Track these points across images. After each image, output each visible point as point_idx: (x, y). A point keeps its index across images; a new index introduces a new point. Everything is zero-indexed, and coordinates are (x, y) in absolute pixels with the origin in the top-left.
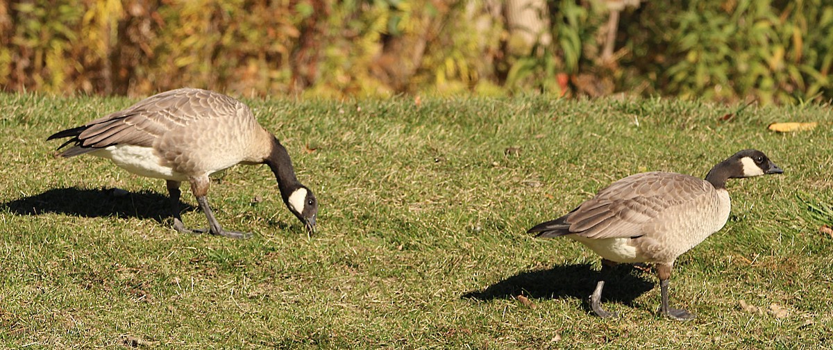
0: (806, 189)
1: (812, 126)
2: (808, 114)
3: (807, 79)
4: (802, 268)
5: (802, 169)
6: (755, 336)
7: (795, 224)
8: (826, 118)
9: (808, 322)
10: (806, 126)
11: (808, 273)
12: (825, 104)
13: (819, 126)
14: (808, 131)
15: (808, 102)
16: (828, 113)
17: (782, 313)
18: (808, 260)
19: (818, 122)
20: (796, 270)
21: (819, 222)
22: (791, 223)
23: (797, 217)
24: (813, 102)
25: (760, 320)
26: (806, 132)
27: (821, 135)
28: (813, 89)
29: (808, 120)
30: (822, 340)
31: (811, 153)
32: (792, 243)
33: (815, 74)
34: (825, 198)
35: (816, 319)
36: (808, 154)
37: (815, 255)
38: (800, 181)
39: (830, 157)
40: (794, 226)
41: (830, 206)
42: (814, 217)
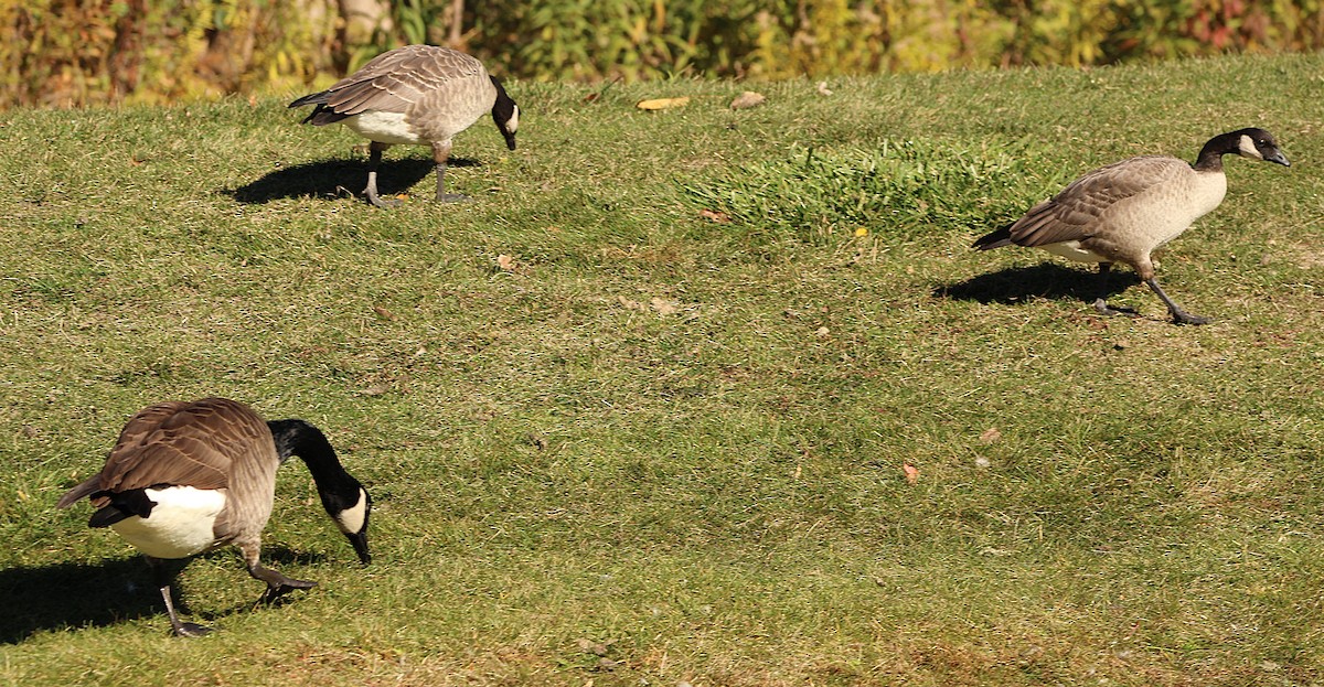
0: (683, 170)
1: (683, 101)
2: (678, 88)
3: (674, 51)
4: (683, 257)
5: (677, 148)
6: (638, 335)
7: (673, 209)
8: (698, 91)
9: (694, 315)
10: (677, 102)
11: (690, 262)
12: (697, 77)
13: (692, 101)
14: (681, 107)
15: (678, 75)
16: (700, 87)
17: (665, 307)
18: (689, 247)
19: (690, 96)
20: (676, 260)
21: (699, 206)
22: (668, 208)
23: (675, 202)
24: (683, 75)
25: (642, 317)
26: (678, 108)
27: (695, 111)
28: (682, 61)
29: (679, 95)
30: (711, 334)
31: (685, 131)
32: (671, 230)
33: (682, 44)
34: (704, 179)
35: (703, 312)
36: (682, 132)
37: (697, 242)
38: (676, 162)
39: (706, 133)
40: (672, 212)
41: (710, 187)
42: (693, 201)
